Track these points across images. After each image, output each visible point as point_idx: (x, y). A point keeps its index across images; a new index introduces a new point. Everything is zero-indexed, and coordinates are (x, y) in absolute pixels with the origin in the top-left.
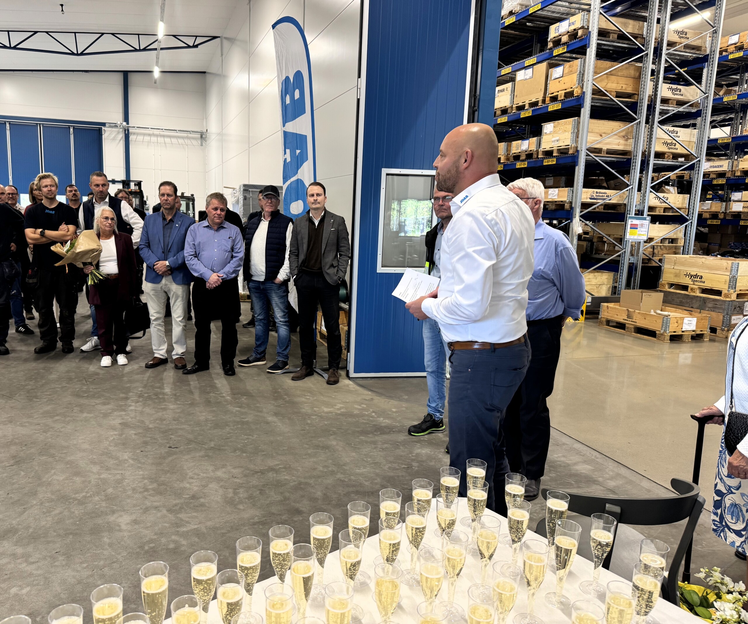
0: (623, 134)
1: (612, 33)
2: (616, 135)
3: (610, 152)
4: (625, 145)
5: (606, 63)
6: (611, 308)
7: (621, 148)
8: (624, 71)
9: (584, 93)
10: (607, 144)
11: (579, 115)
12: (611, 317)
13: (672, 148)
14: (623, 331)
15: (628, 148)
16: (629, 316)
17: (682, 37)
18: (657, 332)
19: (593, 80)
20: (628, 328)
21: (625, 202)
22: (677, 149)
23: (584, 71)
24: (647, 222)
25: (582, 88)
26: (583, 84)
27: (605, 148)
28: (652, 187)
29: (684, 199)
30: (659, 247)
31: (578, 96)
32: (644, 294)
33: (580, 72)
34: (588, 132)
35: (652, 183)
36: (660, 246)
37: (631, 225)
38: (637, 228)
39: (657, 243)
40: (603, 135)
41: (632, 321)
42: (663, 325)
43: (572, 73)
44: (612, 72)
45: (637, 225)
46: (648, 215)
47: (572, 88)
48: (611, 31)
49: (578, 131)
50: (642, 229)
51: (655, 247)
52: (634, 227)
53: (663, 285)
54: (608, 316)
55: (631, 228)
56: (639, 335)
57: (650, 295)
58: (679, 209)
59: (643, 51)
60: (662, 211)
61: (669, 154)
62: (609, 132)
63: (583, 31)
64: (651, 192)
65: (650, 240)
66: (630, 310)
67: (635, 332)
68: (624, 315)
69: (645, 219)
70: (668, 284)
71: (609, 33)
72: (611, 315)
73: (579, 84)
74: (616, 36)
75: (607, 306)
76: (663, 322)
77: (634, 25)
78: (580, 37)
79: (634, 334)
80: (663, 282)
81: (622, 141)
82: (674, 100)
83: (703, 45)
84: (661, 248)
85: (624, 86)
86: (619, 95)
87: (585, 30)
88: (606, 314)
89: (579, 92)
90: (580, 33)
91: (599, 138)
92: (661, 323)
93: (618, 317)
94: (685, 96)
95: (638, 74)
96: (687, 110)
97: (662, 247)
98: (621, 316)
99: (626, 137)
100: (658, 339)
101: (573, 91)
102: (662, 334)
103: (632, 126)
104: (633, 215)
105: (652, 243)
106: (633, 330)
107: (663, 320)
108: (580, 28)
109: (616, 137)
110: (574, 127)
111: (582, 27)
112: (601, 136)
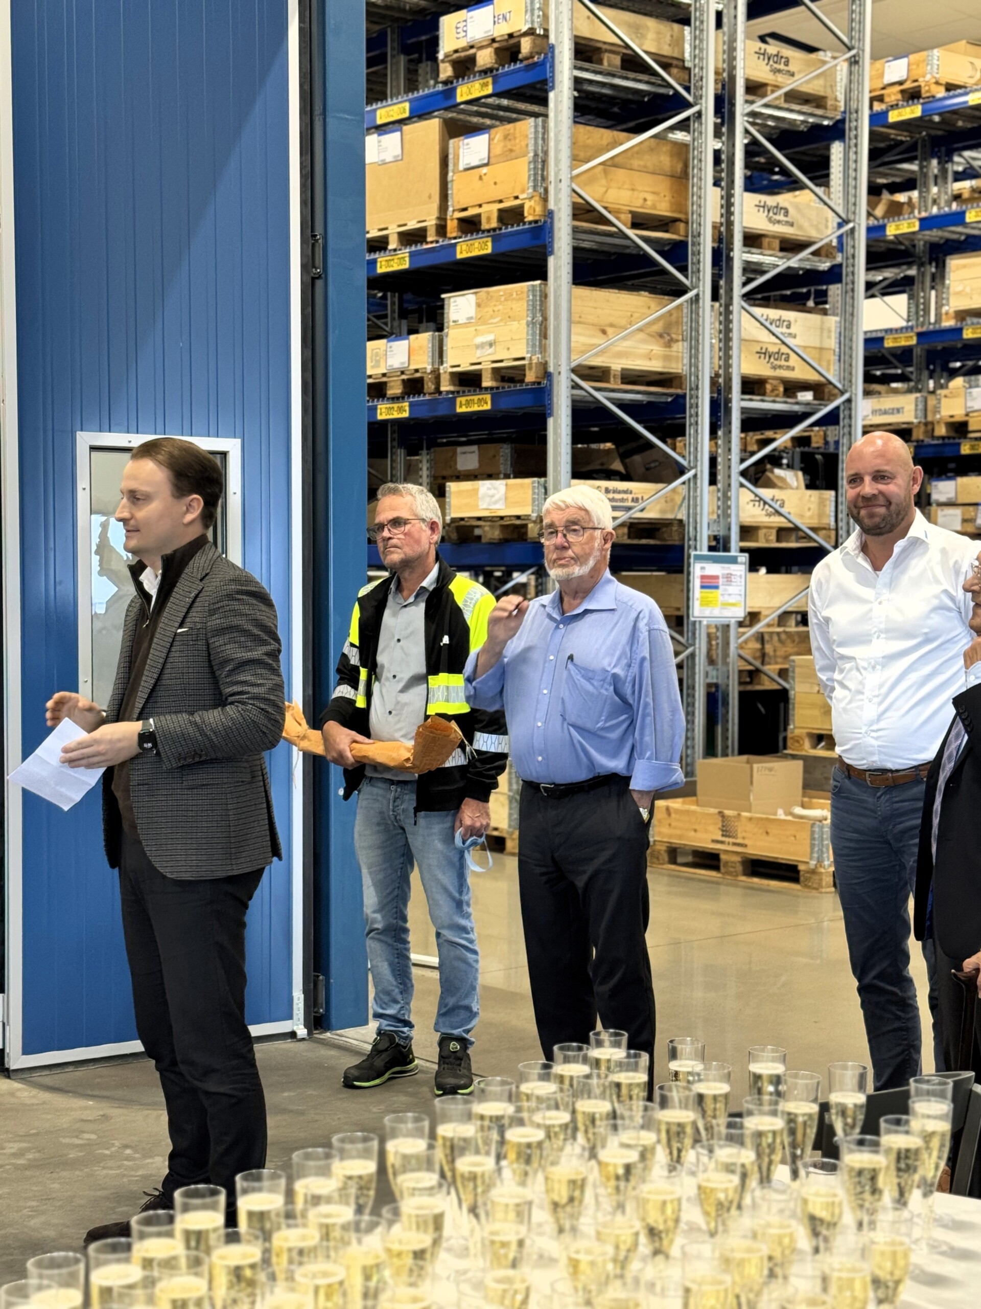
0: (658, 327)
1: (606, 51)
2: (640, 330)
3: (630, 377)
4: (667, 358)
5: (601, 135)
6: (677, 811)
7: (655, 366)
8: (647, 157)
9: (550, 214)
10: (620, 355)
11: (542, 275)
12: (680, 837)
13: (780, 367)
14: (713, 873)
15: (674, 365)
16: (726, 832)
17: (779, 71)
18: (802, 867)
19: (572, 179)
20: (726, 863)
21: (679, 517)
22: (793, 369)
23: (546, 153)
24: (740, 569)
25: (545, 200)
26: (546, 190)
27: (617, 365)
28: (743, 474)
31: (536, 222)
32: (755, 766)
33: (536, 155)
34: (570, 321)
35: (742, 460)
37: (703, 577)
38: (717, 587)
40: (610, 331)
42: (812, 846)
43: (513, 154)
44: (616, 160)
45: (717, 577)
46: (742, 550)
47: (517, 198)
48: (604, 47)
49: (545, 318)
50: (732, 589)
51: (766, 637)
52: (710, 584)
53: (798, 740)
54: (670, 836)
55: (702, 587)
56: (756, 880)
57: (770, 770)
58: (813, 529)
59: (689, 105)
60: (773, 537)
61: (775, 382)
62: (623, 322)
63: (534, 42)
64: (742, 485)
65: (753, 617)
67: (746, 874)
68: (711, 828)
69: (734, 560)
70: (810, 735)
71: (598, 50)
72: (678, 832)
73: (535, 188)
75: (668, 809)
76: (813, 839)
78: (526, 59)
79: (743, 878)
80: (797, 732)
81: (657, 348)
82: (774, 237)
83: (828, 93)
84: (780, 640)
85: (650, 197)
86: (639, 222)
87: (539, 41)
88: (665, 830)
89: (539, 209)
90: (526, 46)
91: (599, 340)
92: (808, 841)
93: (698, 835)
94: (800, 228)
95: (679, 167)
96: (808, 266)
97: (783, 637)
98: (706, 831)
99: (666, 337)
100: (806, 886)
101: (521, 207)
102: (813, 872)
103: (679, 307)
104: (705, 552)
105: (759, 627)
106: (740, 868)
107: (813, 833)
108: (525, 34)
109: (641, 336)
110: (534, 306)
111: (531, 32)
112: (604, 332)
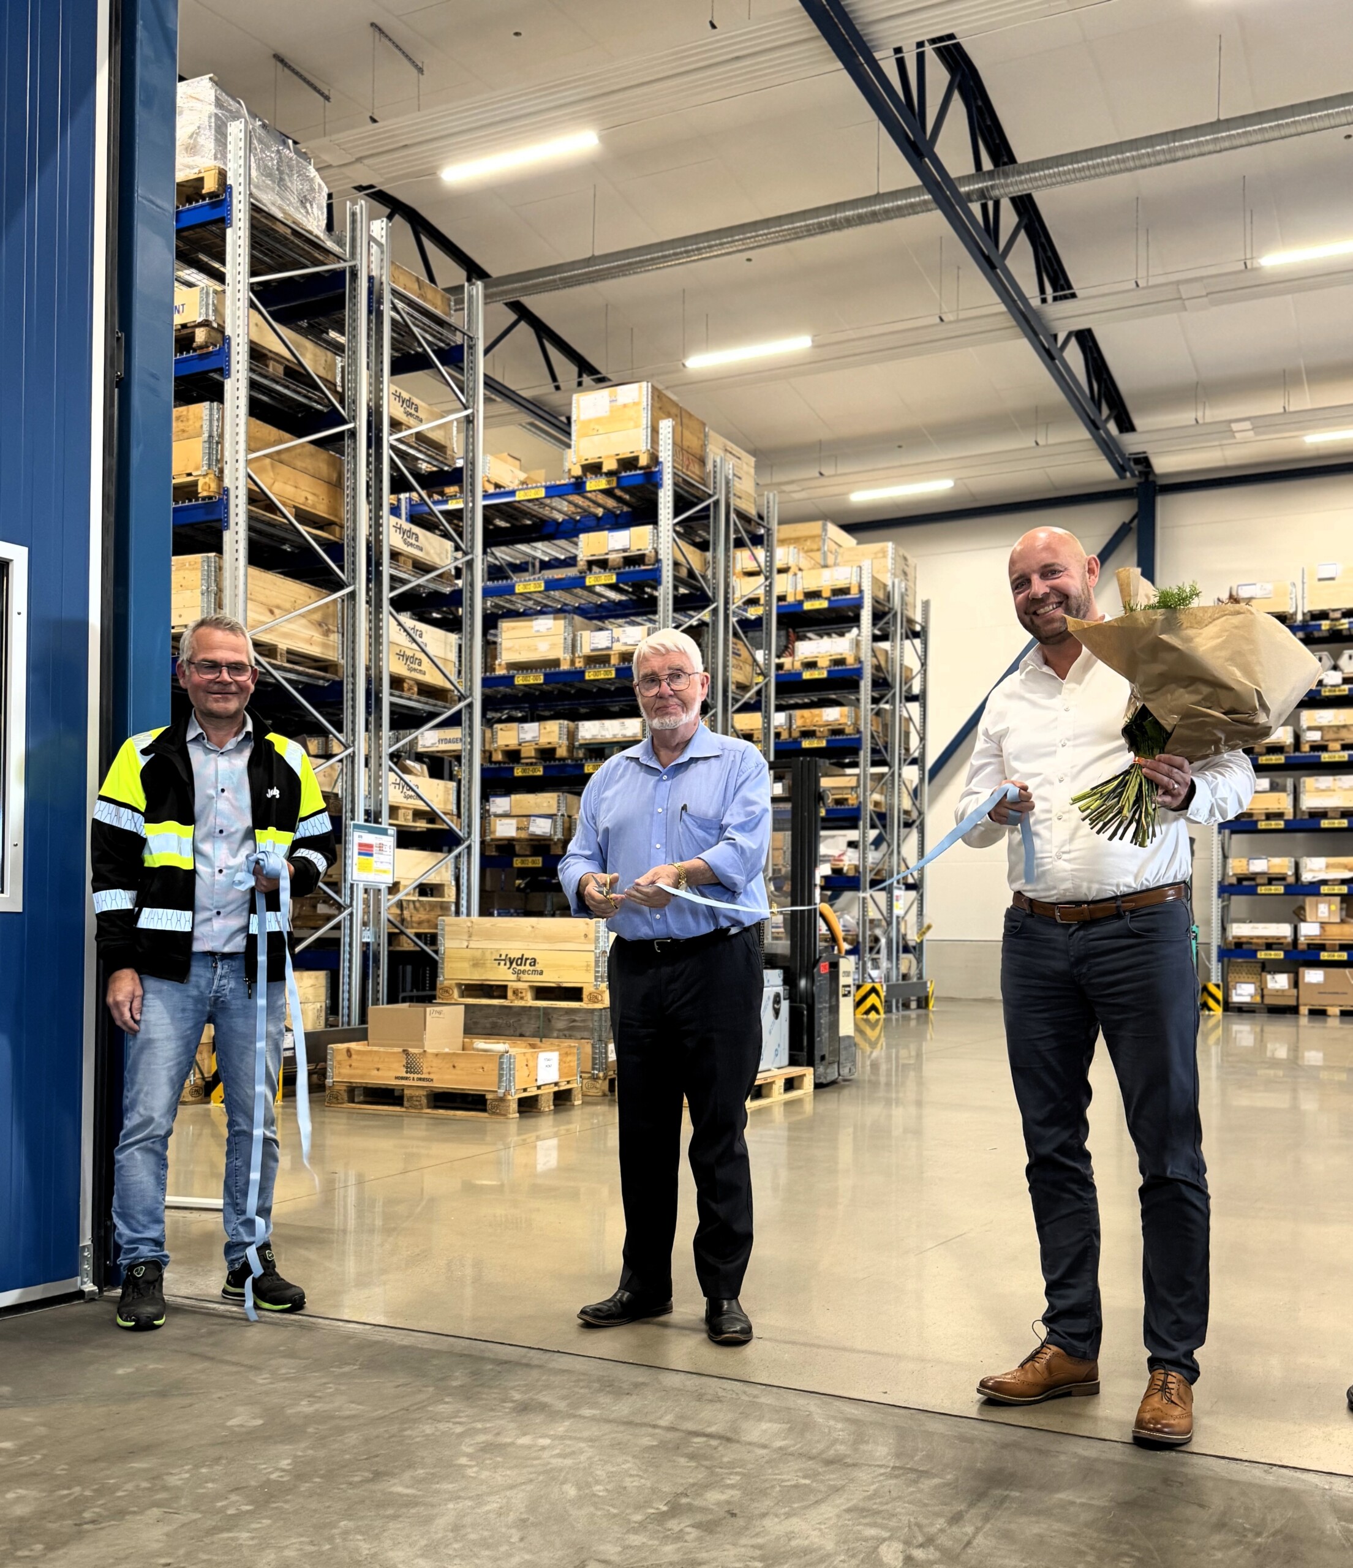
0: (317, 617)
1: (272, 359)
2: (302, 616)
3: (294, 657)
4: (325, 646)
5: (269, 431)
6: (359, 1052)
7: (315, 651)
8: (308, 461)
9: (226, 491)
10: (286, 635)
11: (218, 549)
12: (362, 1076)
13: (415, 670)
14: (398, 1109)
15: (331, 653)
16: (410, 1068)
17: (411, 414)
18: (489, 1096)
19: (248, 462)
20: (411, 1098)
21: (335, 791)
22: (424, 674)
23: (221, 436)
24: (390, 841)
25: (220, 478)
26: (221, 471)
27: (283, 645)
28: (392, 756)
29: (447, 790)
30: (411, 906)
31: (210, 498)
32: (428, 1009)
33: (211, 436)
34: (246, 599)
35: (390, 746)
36: (414, 902)
37: (360, 845)
38: (371, 855)
39: (408, 894)
40: (276, 611)
41: (420, 1079)
42: (501, 1076)
43: (186, 435)
44: (284, 456)
45: (371, 846)
46: (391, 825)
47: (189, 475)
48: (270, 355)
49: (220, 590)
50: (382, 858)
51: (405, 904)
52: (366, 851)
53: (446, 990)
54: (352, 1076)
55: (360, 854)
56: (441, 1111)
57: (440, 1013)
58: (445, 814)
59: (344, 422)
60: (410, 817)
61: (411, 683)
62: (288, 605)
63: (209, 333)
64: (391, 769)
65: (394, 888)
66: (412, 1050)
67: (429, 1107)
68: (395, 1065)
69: (384, 832)
70: (459, 985)
72: (359, 1072)
73: (209, 466)
74: (280, 370)
75: (348, 1051)
76: (501, 1068)
77: (315, 355)
78: (201, 347)
79: (429, 1111)
80: (446, 983)
81: (317, 636)
82: (408, 557)
83: (447, 444)
84: (415, 907)
85: (310, 497)
86: (304, 516)
87: (213, 334)
88: (346, 1071)
89: (213, 486)
90: (200, 335)
91: (266, 618)
92: (496, 1072)
93: (380, 1073)
94: (428, 553)
95: (335, 476)
96: (433, 586)
97: (417, 904)
98: (390, 1069)
99: (323, 626)
100: (494, 1113)
101: (195, 484)
102: (502, 1100)
103: (335, 601)
104: (361, 822)
105: (400, 896)
106: (424, 1101)
107: (501, 1063)
108: (200, 325)
109: (304, 621)
110: (209, 576)
111: (206, 324)
112: (272, 612)
